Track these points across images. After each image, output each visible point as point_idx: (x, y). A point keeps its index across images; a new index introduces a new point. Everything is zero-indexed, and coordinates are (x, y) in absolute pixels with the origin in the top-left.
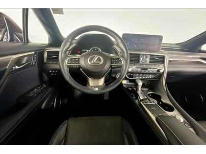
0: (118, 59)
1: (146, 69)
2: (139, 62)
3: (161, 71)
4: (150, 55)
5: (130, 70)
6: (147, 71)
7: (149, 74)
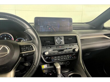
0: (28, 46)
1: (62, 50)
2: (54, 44)
3: (77, 50)
4: (64, 36)
5: (47, 53)
6: (64, 52)
7: (66, 54)
